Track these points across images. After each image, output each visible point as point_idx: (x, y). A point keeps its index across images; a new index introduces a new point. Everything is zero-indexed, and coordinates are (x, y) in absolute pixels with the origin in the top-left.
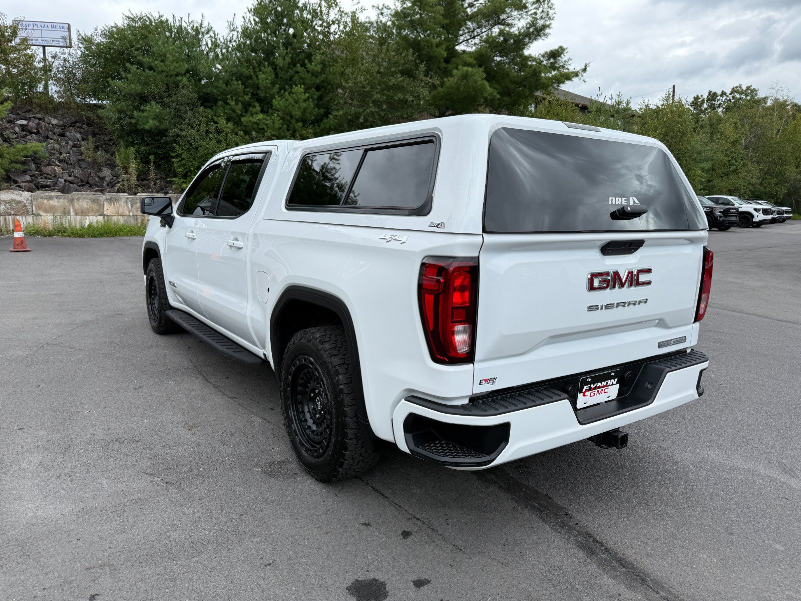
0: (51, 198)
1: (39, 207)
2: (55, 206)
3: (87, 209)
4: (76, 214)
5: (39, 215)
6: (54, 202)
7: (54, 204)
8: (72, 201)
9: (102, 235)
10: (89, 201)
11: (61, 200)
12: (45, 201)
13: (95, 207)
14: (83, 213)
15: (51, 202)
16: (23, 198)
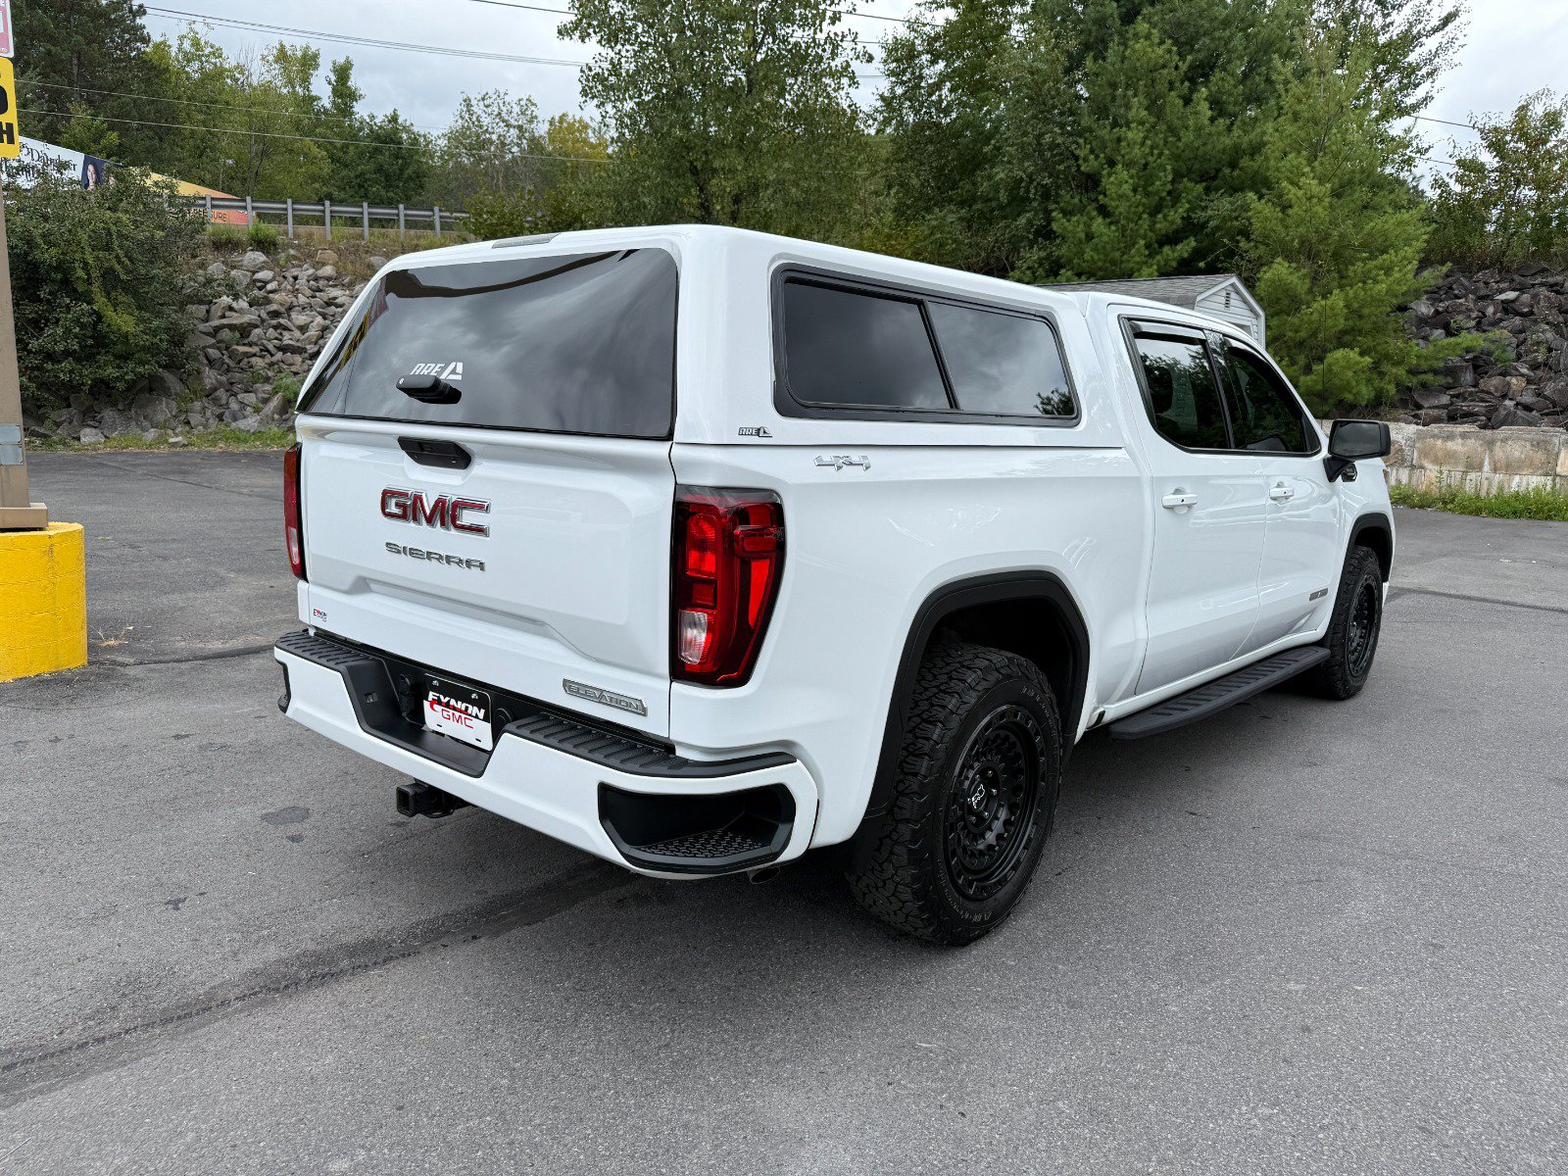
0: (1450, 437)
1: (1424, 454)
2: (1455, 452)
3: (1519, 460)
4: (1495, 470)
5: (1422, 468)
6: (1456, 446)
7: (1454, 448)
8: (1491, 444)
9: (1516, 514)
10: (1528, 444)
11: (1471, 442)
12: (1439, 442)
13: (1539, 456)
14: (1510, 468)
15: (1450, 444)
16: (1400, 436)
